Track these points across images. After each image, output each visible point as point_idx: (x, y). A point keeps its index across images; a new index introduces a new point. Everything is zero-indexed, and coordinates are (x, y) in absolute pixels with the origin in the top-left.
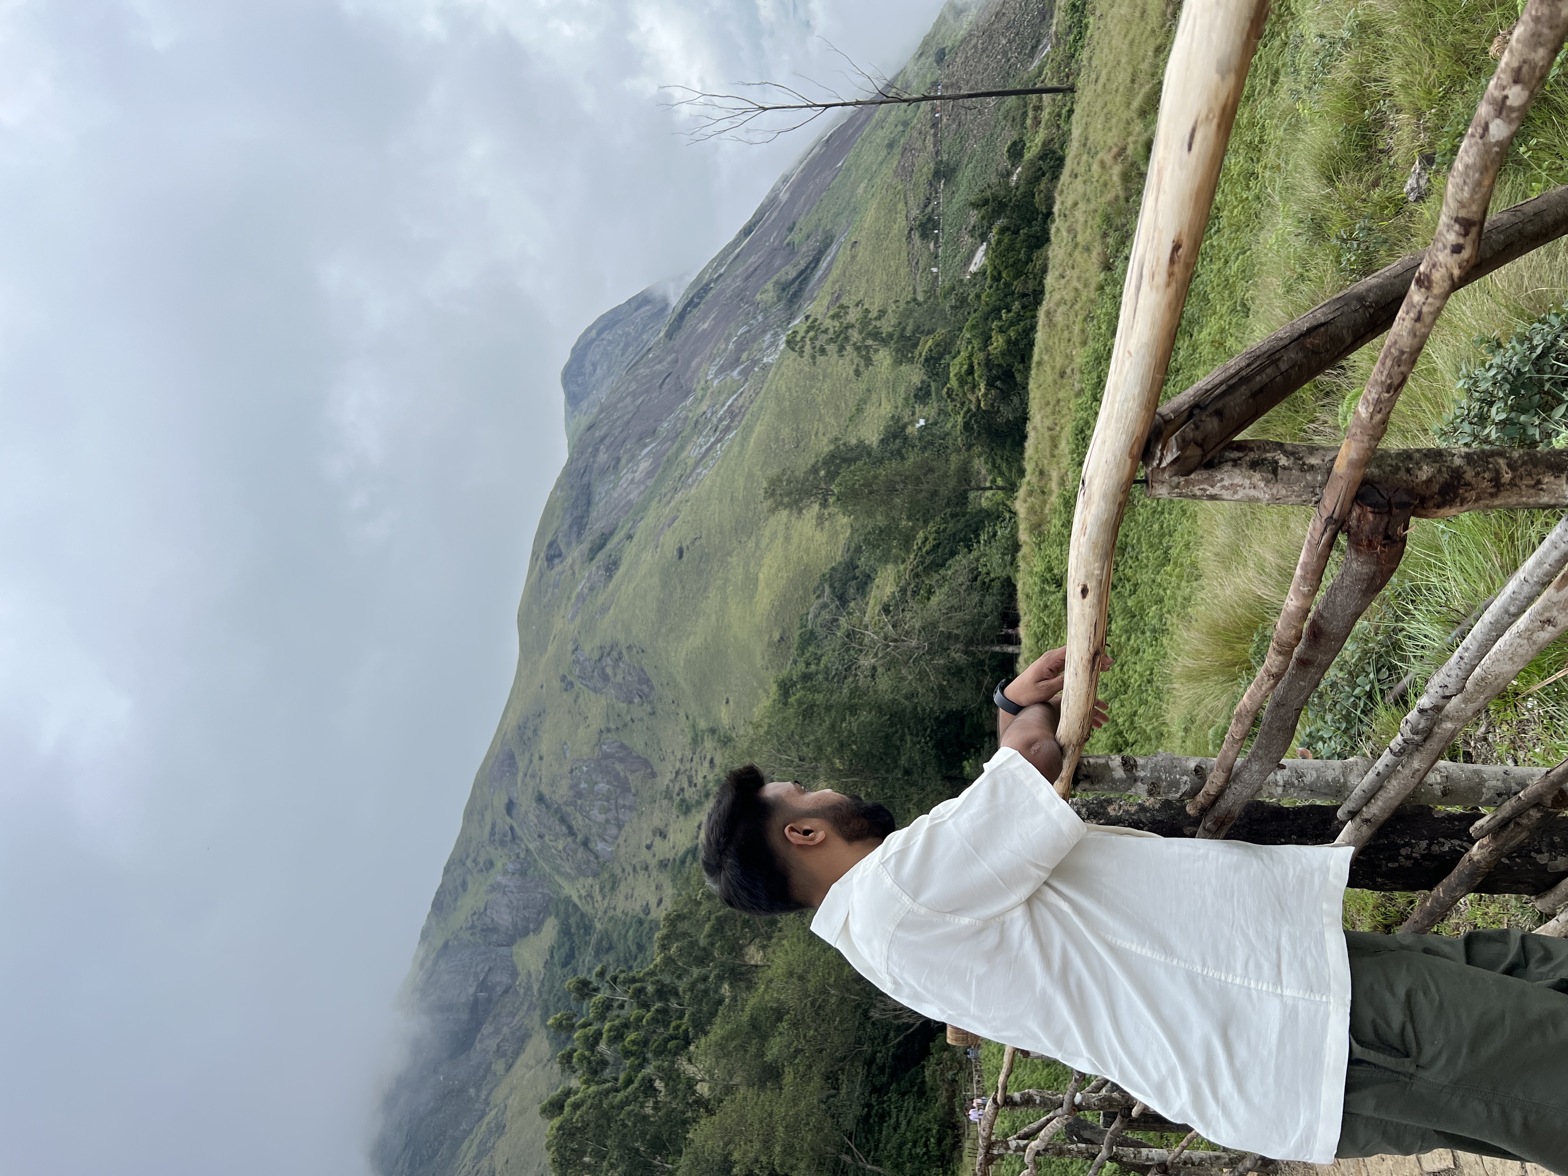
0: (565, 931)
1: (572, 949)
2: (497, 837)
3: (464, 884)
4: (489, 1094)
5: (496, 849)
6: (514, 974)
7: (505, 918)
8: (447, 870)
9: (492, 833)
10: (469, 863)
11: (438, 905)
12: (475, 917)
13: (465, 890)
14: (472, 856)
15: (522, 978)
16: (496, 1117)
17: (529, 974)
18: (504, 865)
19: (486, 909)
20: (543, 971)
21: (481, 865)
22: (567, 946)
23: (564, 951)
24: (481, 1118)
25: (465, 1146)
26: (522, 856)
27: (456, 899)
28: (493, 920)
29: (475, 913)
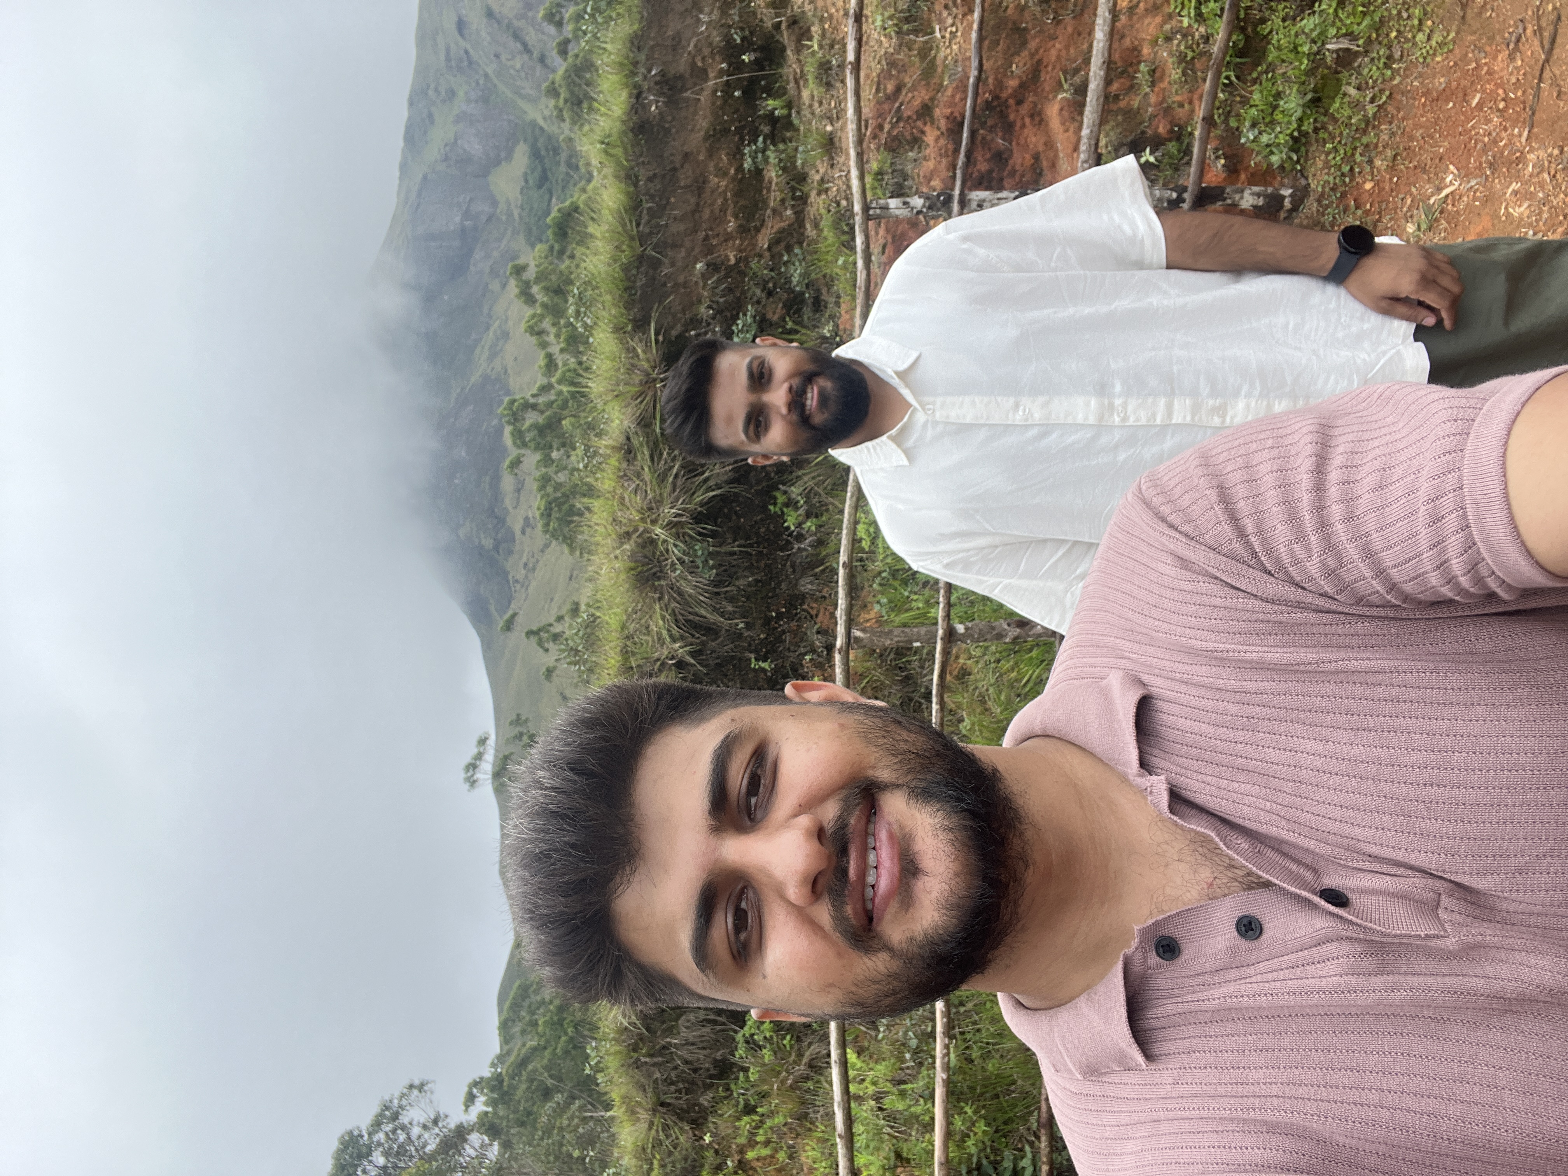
0: (535, 155)
1: (544, 171)
2: (453, 63)
3: (430, 116)
4: (490, 310)
5: (455, 76)
6: (494, 203)
7: (475, 147)
8: (411, 103)
9: (448, 59)
10: (431, 93)
11: (410, 139)
12: (448, 149)
13: (432, 123)
14: (433, 86)
15: (502, 206)
16: (500, 326)
17: (508, 200)
18: (466, 93)
19: (456, 140)
20: (519, 196)
21: (443, 94)
22: (539, 169)
23: (537, 174)
24: (487, 329)
25: (478, 351)
26: (481, 82)
27: (425, 133)
28: (465, 151)
29: (446, 145)
